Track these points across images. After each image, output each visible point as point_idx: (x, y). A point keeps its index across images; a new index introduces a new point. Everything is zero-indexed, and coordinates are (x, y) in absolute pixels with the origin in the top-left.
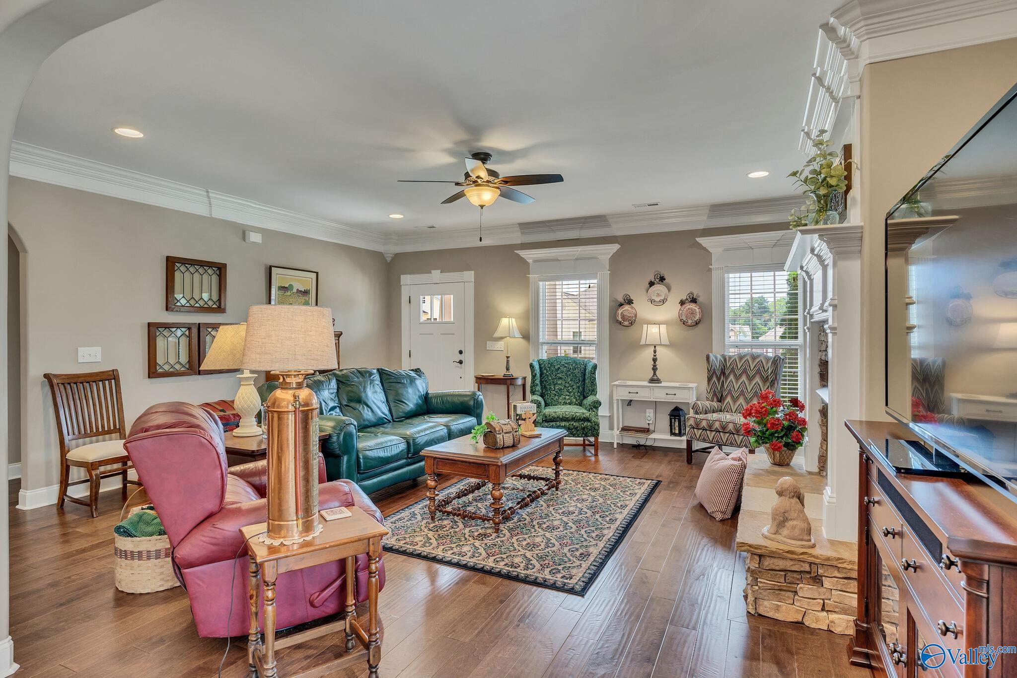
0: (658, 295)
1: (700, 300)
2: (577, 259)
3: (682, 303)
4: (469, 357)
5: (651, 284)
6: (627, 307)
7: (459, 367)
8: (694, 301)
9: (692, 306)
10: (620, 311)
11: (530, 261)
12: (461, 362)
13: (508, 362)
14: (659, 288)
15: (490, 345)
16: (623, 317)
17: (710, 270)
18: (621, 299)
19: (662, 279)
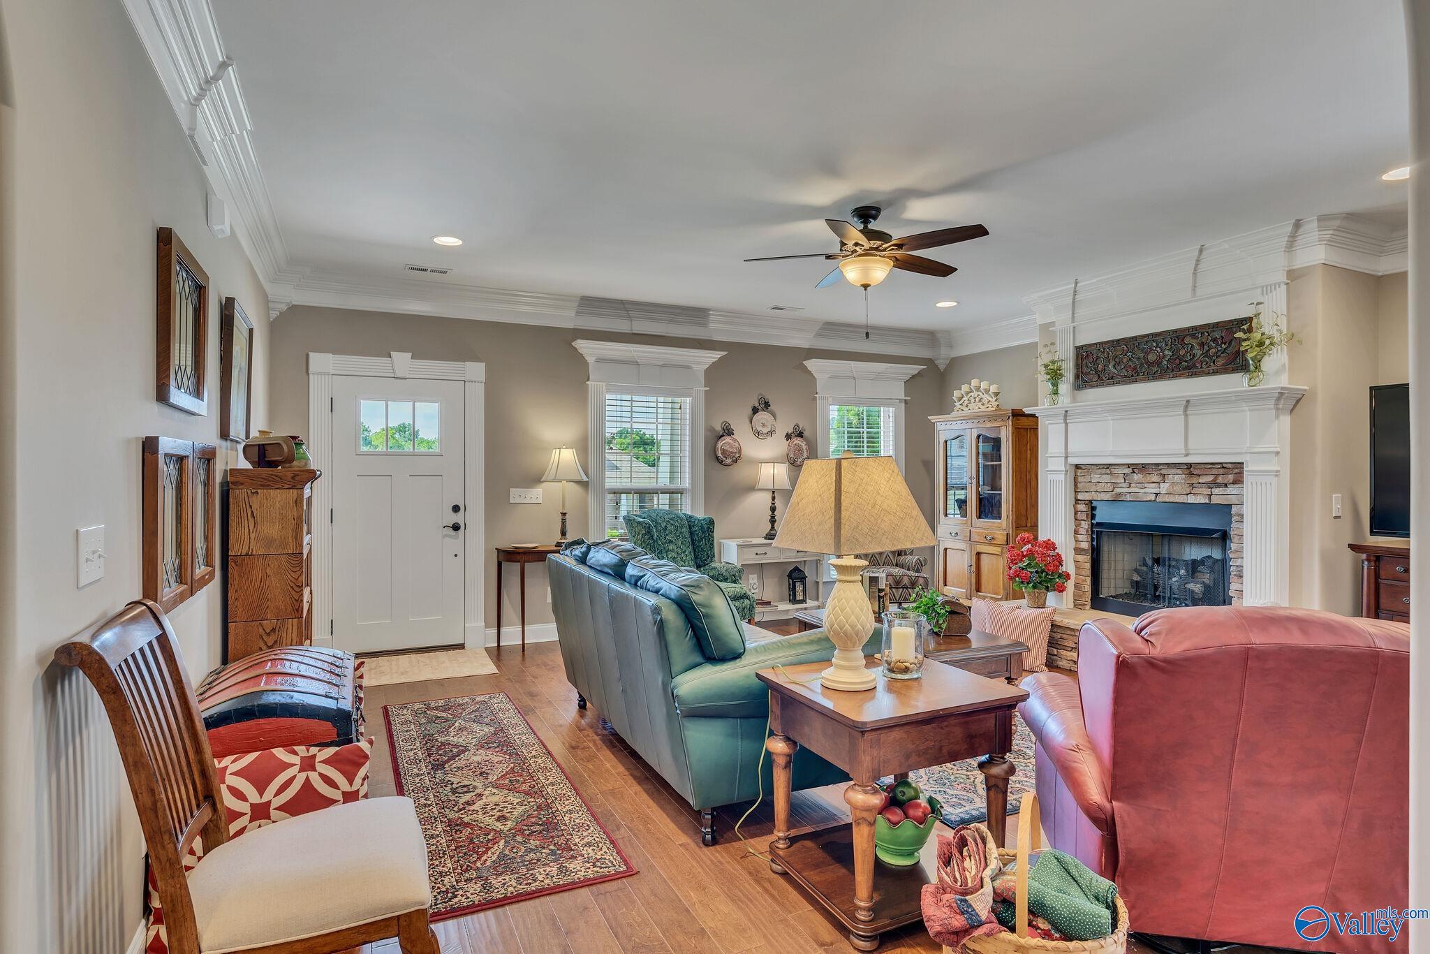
0: (764, 425)
1: (806, 434)
2: (664, 365)
3: (788, 437)
4: (475, 517)
5: (755, 411)
6: (727, 439)
7: (450, 536)
8: (800, 435)
9: (798, 441)
10: (720, 444)
11: (590, 360)
12: (456, 527)
13: (564, 521)
14: (762, 416)
15: (516, 495)
16: (724, 452)
17: (815, 399)
18: (718, 428)
19: (767, 405)
